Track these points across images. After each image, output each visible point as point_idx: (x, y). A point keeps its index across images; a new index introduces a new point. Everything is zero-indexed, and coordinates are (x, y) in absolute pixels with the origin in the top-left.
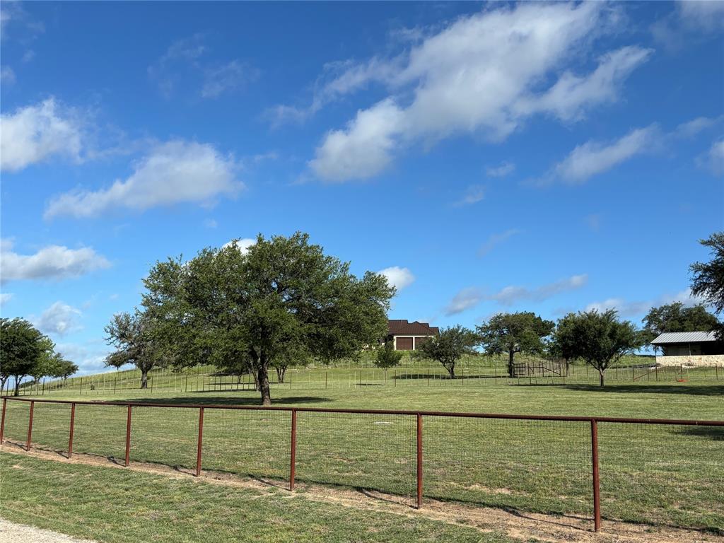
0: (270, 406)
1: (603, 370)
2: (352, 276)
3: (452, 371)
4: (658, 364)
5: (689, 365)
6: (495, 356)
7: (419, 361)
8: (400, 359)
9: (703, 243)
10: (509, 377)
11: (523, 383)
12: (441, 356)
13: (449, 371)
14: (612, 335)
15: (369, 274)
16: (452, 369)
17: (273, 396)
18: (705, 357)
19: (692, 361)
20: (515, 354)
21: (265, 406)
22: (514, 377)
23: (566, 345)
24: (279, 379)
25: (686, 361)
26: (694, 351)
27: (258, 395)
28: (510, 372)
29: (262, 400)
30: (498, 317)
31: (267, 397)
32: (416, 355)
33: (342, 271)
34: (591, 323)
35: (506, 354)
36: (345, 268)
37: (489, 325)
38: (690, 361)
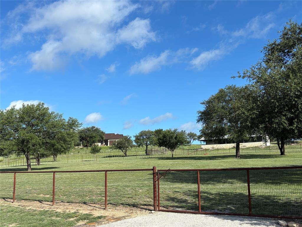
0: (31, 171)
1: (173, 151)
2: (64, 119)
3: (126, 154)
4: (202, 148)
5: (213, 148)
6: (141, 147)
7: (112, 150)
8: (100, 150)
9: (201, 104)
10: (146, 155)
11: (147, 157)
12: (121, 148)
13: (125, 153)
14: (176, 138)
15: (71, 118)
16: (126, 153)
17: (32, 167)
18: (218, 145)
19: (214, 147)
20: (148, 146)
21: (28, 171)
22: (148, 155)
23: (159, 142)
24: (54, 160)
25: (212, 147)
26: (216, 143)
27: (26, 167)
28: (146, 153)
29: (27, 169)
30: (142, 132)
31: (29, 168)
32: (111, 148)
33: (59, 117)
34: (168, 133)
35: (145, 146)
36: (61, 116)
37: (138, 135)
38: (213, 147)
